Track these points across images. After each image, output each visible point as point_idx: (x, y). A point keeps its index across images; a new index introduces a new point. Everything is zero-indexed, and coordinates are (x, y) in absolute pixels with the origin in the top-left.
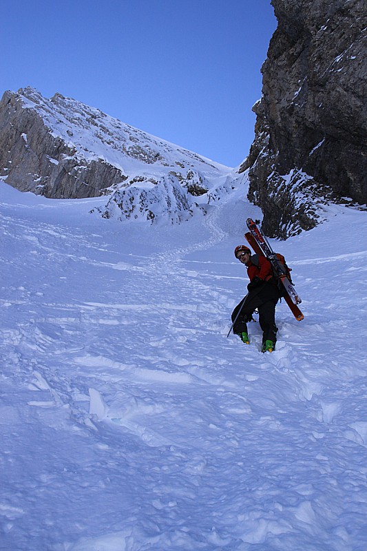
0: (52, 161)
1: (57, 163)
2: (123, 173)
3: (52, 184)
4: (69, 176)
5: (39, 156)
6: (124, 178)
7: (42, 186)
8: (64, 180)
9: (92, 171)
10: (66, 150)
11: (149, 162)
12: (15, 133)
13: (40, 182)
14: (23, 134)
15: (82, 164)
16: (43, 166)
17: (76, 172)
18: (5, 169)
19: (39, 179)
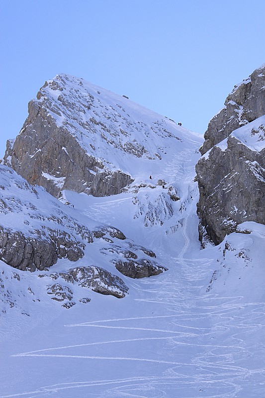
0: (91, 172)
1: (95, 174)
2: (132, 178)
3: (95, 188)
4: (104, 183)
5: (82, 168)
6: (133, 181)
7: (89, 189)
8: (101, 185)
9: (115, 179)
10: (97, 164)
11: (139, 156)
12: (57, 147)
13: (87, 186)
14: (63, 148)
15: (109, 174)
16: (87, 175)
17: (107, 180)
18: (58, 173)
19: (85, 184)
